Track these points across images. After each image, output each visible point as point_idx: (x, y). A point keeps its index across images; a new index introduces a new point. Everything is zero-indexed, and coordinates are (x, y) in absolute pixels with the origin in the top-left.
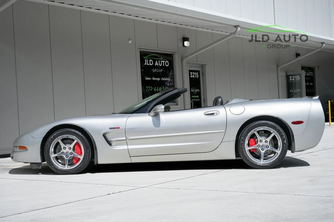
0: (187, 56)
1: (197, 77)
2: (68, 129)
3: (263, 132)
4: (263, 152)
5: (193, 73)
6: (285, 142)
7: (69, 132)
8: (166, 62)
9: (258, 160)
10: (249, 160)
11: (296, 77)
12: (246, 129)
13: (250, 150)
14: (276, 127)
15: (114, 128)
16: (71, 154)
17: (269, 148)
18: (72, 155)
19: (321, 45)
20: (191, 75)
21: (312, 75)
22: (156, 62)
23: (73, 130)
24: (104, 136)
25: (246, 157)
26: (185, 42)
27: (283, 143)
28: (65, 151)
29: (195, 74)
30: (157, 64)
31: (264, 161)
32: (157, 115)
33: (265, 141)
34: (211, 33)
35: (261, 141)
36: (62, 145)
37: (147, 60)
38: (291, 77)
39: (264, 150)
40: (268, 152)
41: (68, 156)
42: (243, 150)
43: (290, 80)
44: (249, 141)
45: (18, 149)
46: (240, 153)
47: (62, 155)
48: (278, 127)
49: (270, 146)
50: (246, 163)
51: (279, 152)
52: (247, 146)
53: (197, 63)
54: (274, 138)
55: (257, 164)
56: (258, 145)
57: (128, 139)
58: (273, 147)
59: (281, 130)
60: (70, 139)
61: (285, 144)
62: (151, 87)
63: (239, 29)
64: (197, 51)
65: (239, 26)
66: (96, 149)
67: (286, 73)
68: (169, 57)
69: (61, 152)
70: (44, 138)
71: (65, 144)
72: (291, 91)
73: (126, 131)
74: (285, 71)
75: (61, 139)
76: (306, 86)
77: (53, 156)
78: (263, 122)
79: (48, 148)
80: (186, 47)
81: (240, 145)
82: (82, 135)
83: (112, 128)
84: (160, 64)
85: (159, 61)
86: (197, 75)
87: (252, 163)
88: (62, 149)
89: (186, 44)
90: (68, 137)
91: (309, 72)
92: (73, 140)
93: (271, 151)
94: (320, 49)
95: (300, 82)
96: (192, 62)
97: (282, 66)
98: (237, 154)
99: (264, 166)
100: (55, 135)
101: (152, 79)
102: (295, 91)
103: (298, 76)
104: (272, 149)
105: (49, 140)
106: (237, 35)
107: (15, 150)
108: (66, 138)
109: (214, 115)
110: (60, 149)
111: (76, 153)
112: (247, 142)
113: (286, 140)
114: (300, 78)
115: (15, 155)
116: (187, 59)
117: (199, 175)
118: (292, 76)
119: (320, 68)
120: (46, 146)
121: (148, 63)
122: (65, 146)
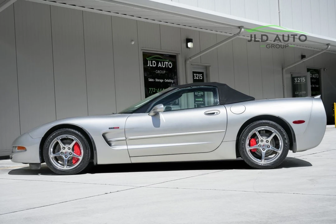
0: (190, 58)
1: (201, 79)
2: (67, 129)
3: (264, 132)
4: (264, 152)
5: (197, 75)
6: (287, 141)
7: (69, 132)
8: (170, 63)
9: (259, 160)
10: (250, 160)
11: (301, 78)
12: (247, 129)
13: (251, 150)
14: (277, 127)
15: (114, 128)
16: (70, 154)
17: (270, 148)
18: (71, 156)
19: (327, 46)
20: (195, 76)
21: (318, 77)
22: (160, 63)
23: (72, 130)
24: (104, 136)
25: (247, 157)
26: (188, 43)
27: (285, 143)
28: (64, 151)
29: (199, 76)
30: (161, 66)
31: (265, 161)
32: (157, 114)
33: (266, 141)
34: (215, 34)
35: (262, 141)
36: (62, 145)
37: (150, 61)
38: (296, 79)
39: (265, 150)
40: (269, 152)
41: (67, 157)
42: (244, 150)
43: (295, 82)
44: (250, 140)
45: (17, 150)
46: (241, 153)
47: (61, 155)
48: (280, 127)
49: (271, 146)
50: (247, 163)
51: (280, 152)
52: (248, 146)
53: (201, 64)
54: (275, 138)
55: (258, 164)
56: (259, 145)
57: (128, 139)
58: (274, 147)
59: (282, 130)
60: (70, 139)
61: (286, 143)
62: (154, 89)
63: (243, 30)
64: (201, 52)
65: (243, 26)
66: (95, 149)
67: (292, 75)
68: (173, 58)
69: (60, 152)
70: (43, 137)
71: (64, 144)
72: (296, 93)
73: (126, 131)
74: (291, 73)
75: (60, 138)
76: (312, 88)
77: (52, 156)
78: (264, 121)
79: (47, 148)
80: (189, 48)
81: (241, 145)
82: (81, 135)
83: (111, 128)
84: (164, 65)
85: (162, 62)
86: (201, 76)
87: (253, 163)
88: (61, 149)
89: (190, 45)
90: (68, 137)
91: (315, 74)
92: (73, 140)
93: (273, 151)
94: (325, 51)
95: (306, 84)
96: (196, 64)
97: (287, 68)
98: (238, 154)
99: (265, 166)
100: (54, 135)
101: (155, 80)
102: (300, 93)
103: (303, 78)
104: (273, 149)
105: (49, 140)
106: (241, 37)
107: (14, 151)
108: (65, 138)
109: (215, 114)
110: (60, 149)
111: (75, 153)
112: (247, 142)
113: (287, 140)
114: (306, 80)
115: (14, 156)
116: (190, 60)
117: (199, 175)
118: (297, 77)
119: (326, 70)
120: (45, 146)
121: (151, 65)
122: (64, 146)
